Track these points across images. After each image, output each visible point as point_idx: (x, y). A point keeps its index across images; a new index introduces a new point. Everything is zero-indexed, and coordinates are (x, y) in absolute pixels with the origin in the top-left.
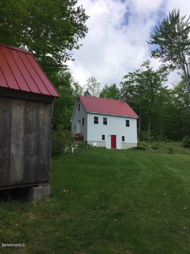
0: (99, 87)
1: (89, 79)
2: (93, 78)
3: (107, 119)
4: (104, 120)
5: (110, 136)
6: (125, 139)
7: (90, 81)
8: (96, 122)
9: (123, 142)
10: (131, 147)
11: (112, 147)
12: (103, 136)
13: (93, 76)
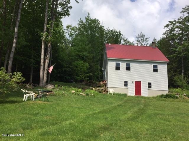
0: (148, 41)
1: (138, 35)
2: (142, 34)
3: (131, 65)
4: (126, 66)
5: (134, 82)
6: (152, 85)
7: (139, 37)
8: (118, 68)
9: (150, 89)
10: (160, 94)
11: (135, 94)
12: (126, 83)
13: (142, 32)
